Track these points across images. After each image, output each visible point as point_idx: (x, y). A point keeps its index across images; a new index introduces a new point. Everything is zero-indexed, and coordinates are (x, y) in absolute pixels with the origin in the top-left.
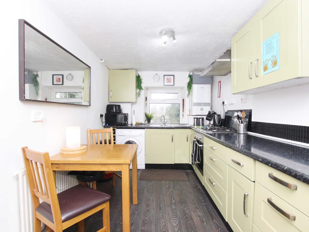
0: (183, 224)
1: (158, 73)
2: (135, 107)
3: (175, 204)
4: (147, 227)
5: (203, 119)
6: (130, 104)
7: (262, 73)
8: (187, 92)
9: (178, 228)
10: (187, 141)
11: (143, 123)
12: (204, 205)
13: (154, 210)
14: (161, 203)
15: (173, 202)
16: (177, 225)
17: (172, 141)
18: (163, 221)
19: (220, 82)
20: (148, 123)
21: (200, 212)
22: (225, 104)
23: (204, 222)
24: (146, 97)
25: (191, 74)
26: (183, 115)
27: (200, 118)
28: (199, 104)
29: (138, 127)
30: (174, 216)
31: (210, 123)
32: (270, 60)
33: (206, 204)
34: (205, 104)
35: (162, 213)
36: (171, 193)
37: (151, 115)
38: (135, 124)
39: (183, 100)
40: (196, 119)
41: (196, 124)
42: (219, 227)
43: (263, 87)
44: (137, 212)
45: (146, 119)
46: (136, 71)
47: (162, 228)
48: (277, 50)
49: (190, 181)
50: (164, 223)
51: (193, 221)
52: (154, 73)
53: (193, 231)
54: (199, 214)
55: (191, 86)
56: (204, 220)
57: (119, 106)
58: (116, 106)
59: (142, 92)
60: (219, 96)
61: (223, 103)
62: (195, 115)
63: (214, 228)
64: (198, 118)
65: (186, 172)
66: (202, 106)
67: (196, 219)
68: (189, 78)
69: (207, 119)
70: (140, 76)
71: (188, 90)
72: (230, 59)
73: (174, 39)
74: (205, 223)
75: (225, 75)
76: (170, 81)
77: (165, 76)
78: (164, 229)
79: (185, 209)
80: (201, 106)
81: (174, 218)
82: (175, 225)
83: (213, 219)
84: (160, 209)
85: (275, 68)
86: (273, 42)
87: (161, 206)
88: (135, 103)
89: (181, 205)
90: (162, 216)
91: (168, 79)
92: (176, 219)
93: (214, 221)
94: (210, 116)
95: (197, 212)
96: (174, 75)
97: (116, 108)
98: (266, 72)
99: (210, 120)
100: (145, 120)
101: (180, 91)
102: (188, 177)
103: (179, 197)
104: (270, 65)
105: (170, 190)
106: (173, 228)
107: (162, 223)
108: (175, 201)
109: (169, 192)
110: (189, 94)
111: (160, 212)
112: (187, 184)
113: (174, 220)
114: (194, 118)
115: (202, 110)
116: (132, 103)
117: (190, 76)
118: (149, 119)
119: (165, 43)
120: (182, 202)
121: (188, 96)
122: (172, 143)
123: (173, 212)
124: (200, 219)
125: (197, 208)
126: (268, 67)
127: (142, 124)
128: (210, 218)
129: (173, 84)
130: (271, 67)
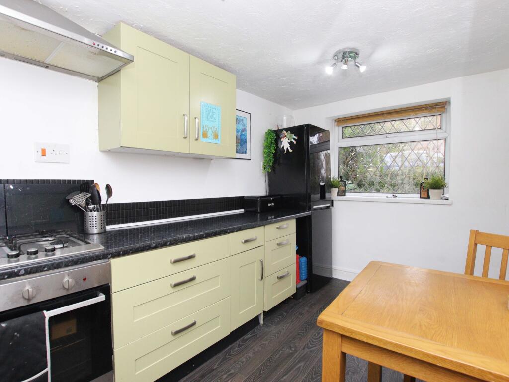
48: (219, 124)
85: (217, 141)
86: (215, 113)
104: (210, 134)
130: (212, 137)
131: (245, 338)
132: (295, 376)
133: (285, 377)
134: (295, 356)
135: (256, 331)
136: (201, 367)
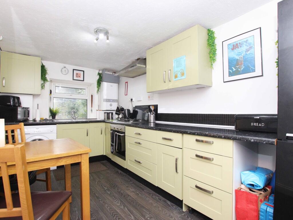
0: (125, 202)
1: (67, 66)
2: (38, 100)
3: (108, 190)
4: (96, 216)
5: (112, 113)
6: (31, 97)
7: (173, 79)
8: (97, 89)
9: (122, 205)
10: (101, 134)
11: (48, 118)
12: (132, 183)
13: (93, 200)
14: (95, 193)
15: (106, 188)
16: (121, 204)
17: (87, 135)
18: (107, 206)
19: (127, 82)
20: (53, 118)
21: (131, 189)
22: (133, 101)
23: (138, 194)
24: (51, 91)
25: (101, 72)
26: (92, 110)
27: (109, 113)
28: (108, 100)
29: (44, 123)
30: (113, 198)
31: (119, 117)
32: (180, 71)
33: (132, 182)
34: (114, 101)
35: (102, 201)
36: (98, 183)
37: (56, 111)
38: (40, 120)
39: (92, 96)
40: (106, 114)
41: (106, 118)
42: (150, 194)
43: (173, 89)
44: (76, 208)
45: (50, 114)
46: (42, 59)
47: (110, 211)
48: (184, 66)
49: (109, 169)
50: (109, 207)
51: (131, 197)
52: (62, 65)
53: (135, 203)
54: (132, 190)
55: (100, 83)
56: (138, 193)
57: (18, 98)
58: (14, 97)
59: (47, 84)
60: (126, 94)
61: (132, 100)
62: (106, 110)
63: (147, 195)
64: (108, 113)
65: (101, 163)
66: (112, 102)
67: (132, 195)
68: (98, 76)
69: (116, 114)
70: (44, 66)
71: (98, 87)
72: (145, 66)
73: (108, 39)
74: (140, 195)
75: (133, 77)
76: (79, 76)
77: (74, 71)
78: (112, 212)
79: (120, 191)
80: (110, 102)
81: (115, 200)
82: (119, 204)
83: (143, 190)
84: (98, 198)
85: (183, 77)
86: (182, 61)
87: (97, 195)
88: (38, 95)
89: (114, 189)
90: (103, 202)
91: (77, 74)
92: (117, 201)
93: (145, 191)
94: (119, 110)
95: (129, 189)
96: (84, 71)
97: (14, 100)
98: (177, 79)
99: (119, 114)
100: (50, 116)
101: (87, 87)
102: (106, 167)
103: (108, 183)
104: (179, 75)
105: (97, 181)
106: (119, 207)
107: (108, 208)
108: (107, 188)
109: (97, 182)
110: (98, 90)
111: (100, 200)
112: (108, 172)
113: (115, 201)
114: (105, 113)
115: (111, 105)
116: (34, 95)
117: (99, 74)
118: (53, 114)
119: (97, 40)
120: (113, 186)
121: (97, 92)
122: (87, 137)
123: (110, 196)
124: (135, 193)
125: (127, 187)
126: (178, 76)
127: (46, 120)
128: (141, 190)
129: (83, 80)
130: (180, 76)
131: (167, 202)
132: (125, 212)
133: (126, 209)
134: (141, 217)
135: (174, 207)
136: (146, 187)
